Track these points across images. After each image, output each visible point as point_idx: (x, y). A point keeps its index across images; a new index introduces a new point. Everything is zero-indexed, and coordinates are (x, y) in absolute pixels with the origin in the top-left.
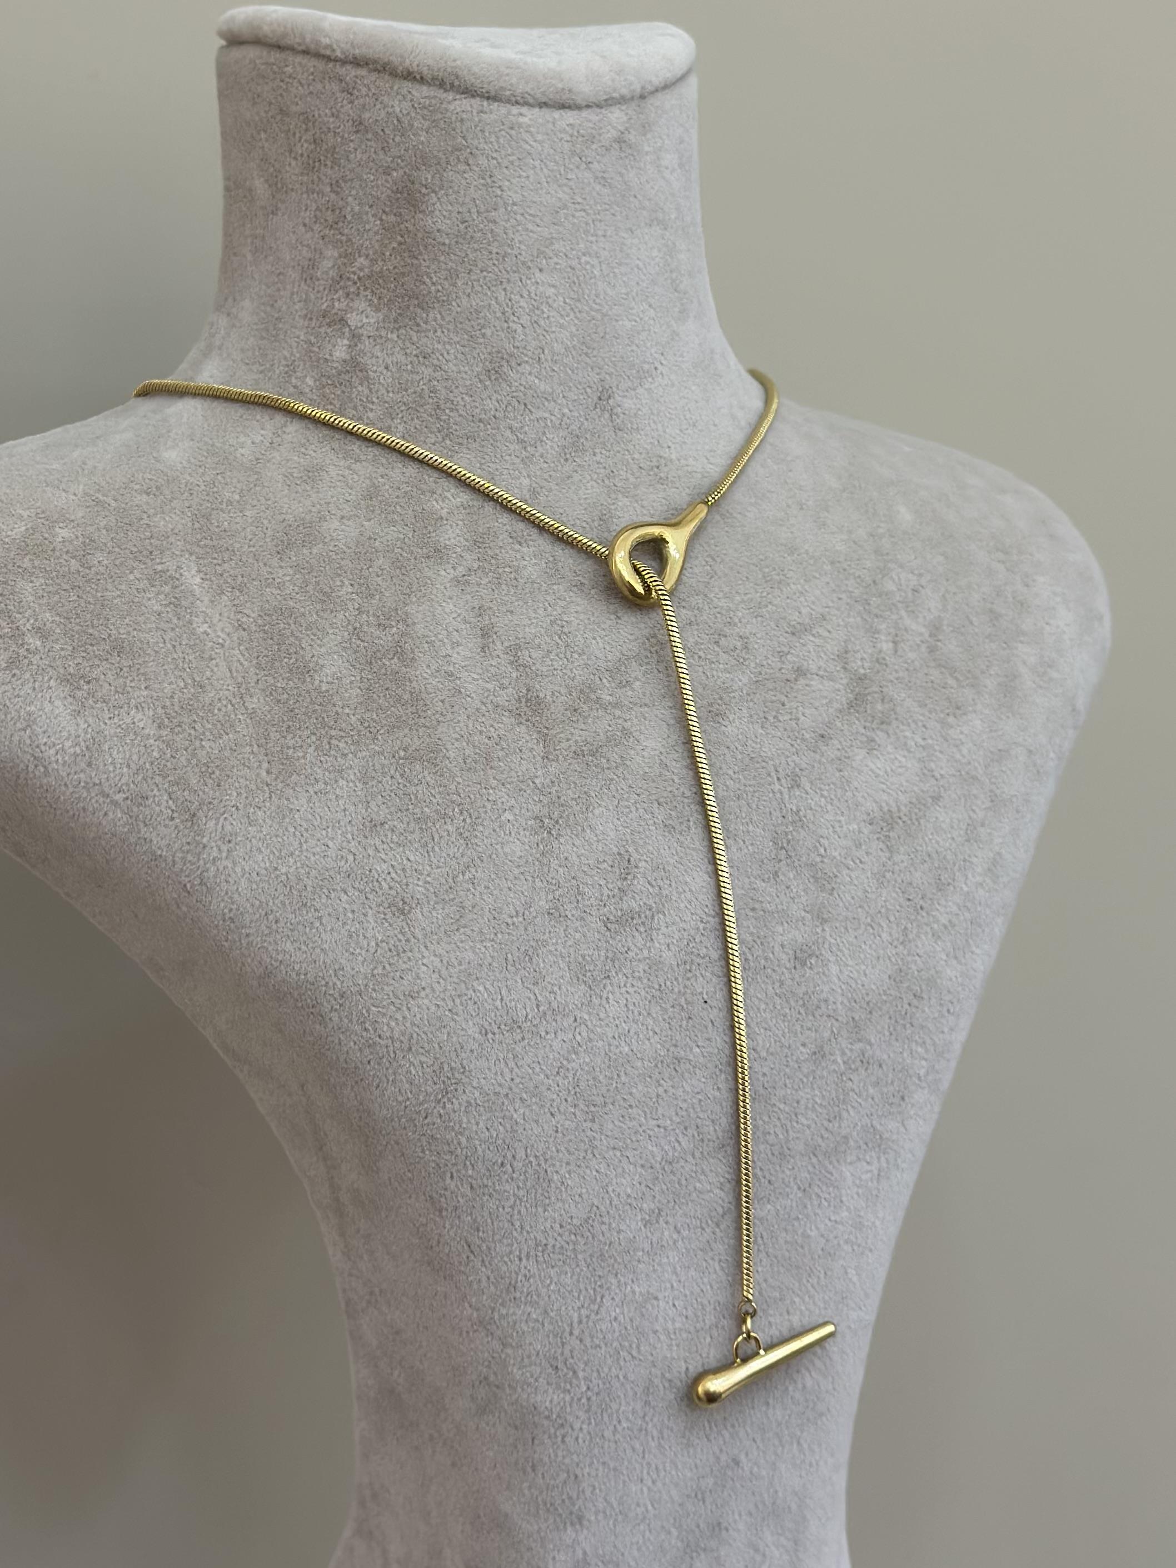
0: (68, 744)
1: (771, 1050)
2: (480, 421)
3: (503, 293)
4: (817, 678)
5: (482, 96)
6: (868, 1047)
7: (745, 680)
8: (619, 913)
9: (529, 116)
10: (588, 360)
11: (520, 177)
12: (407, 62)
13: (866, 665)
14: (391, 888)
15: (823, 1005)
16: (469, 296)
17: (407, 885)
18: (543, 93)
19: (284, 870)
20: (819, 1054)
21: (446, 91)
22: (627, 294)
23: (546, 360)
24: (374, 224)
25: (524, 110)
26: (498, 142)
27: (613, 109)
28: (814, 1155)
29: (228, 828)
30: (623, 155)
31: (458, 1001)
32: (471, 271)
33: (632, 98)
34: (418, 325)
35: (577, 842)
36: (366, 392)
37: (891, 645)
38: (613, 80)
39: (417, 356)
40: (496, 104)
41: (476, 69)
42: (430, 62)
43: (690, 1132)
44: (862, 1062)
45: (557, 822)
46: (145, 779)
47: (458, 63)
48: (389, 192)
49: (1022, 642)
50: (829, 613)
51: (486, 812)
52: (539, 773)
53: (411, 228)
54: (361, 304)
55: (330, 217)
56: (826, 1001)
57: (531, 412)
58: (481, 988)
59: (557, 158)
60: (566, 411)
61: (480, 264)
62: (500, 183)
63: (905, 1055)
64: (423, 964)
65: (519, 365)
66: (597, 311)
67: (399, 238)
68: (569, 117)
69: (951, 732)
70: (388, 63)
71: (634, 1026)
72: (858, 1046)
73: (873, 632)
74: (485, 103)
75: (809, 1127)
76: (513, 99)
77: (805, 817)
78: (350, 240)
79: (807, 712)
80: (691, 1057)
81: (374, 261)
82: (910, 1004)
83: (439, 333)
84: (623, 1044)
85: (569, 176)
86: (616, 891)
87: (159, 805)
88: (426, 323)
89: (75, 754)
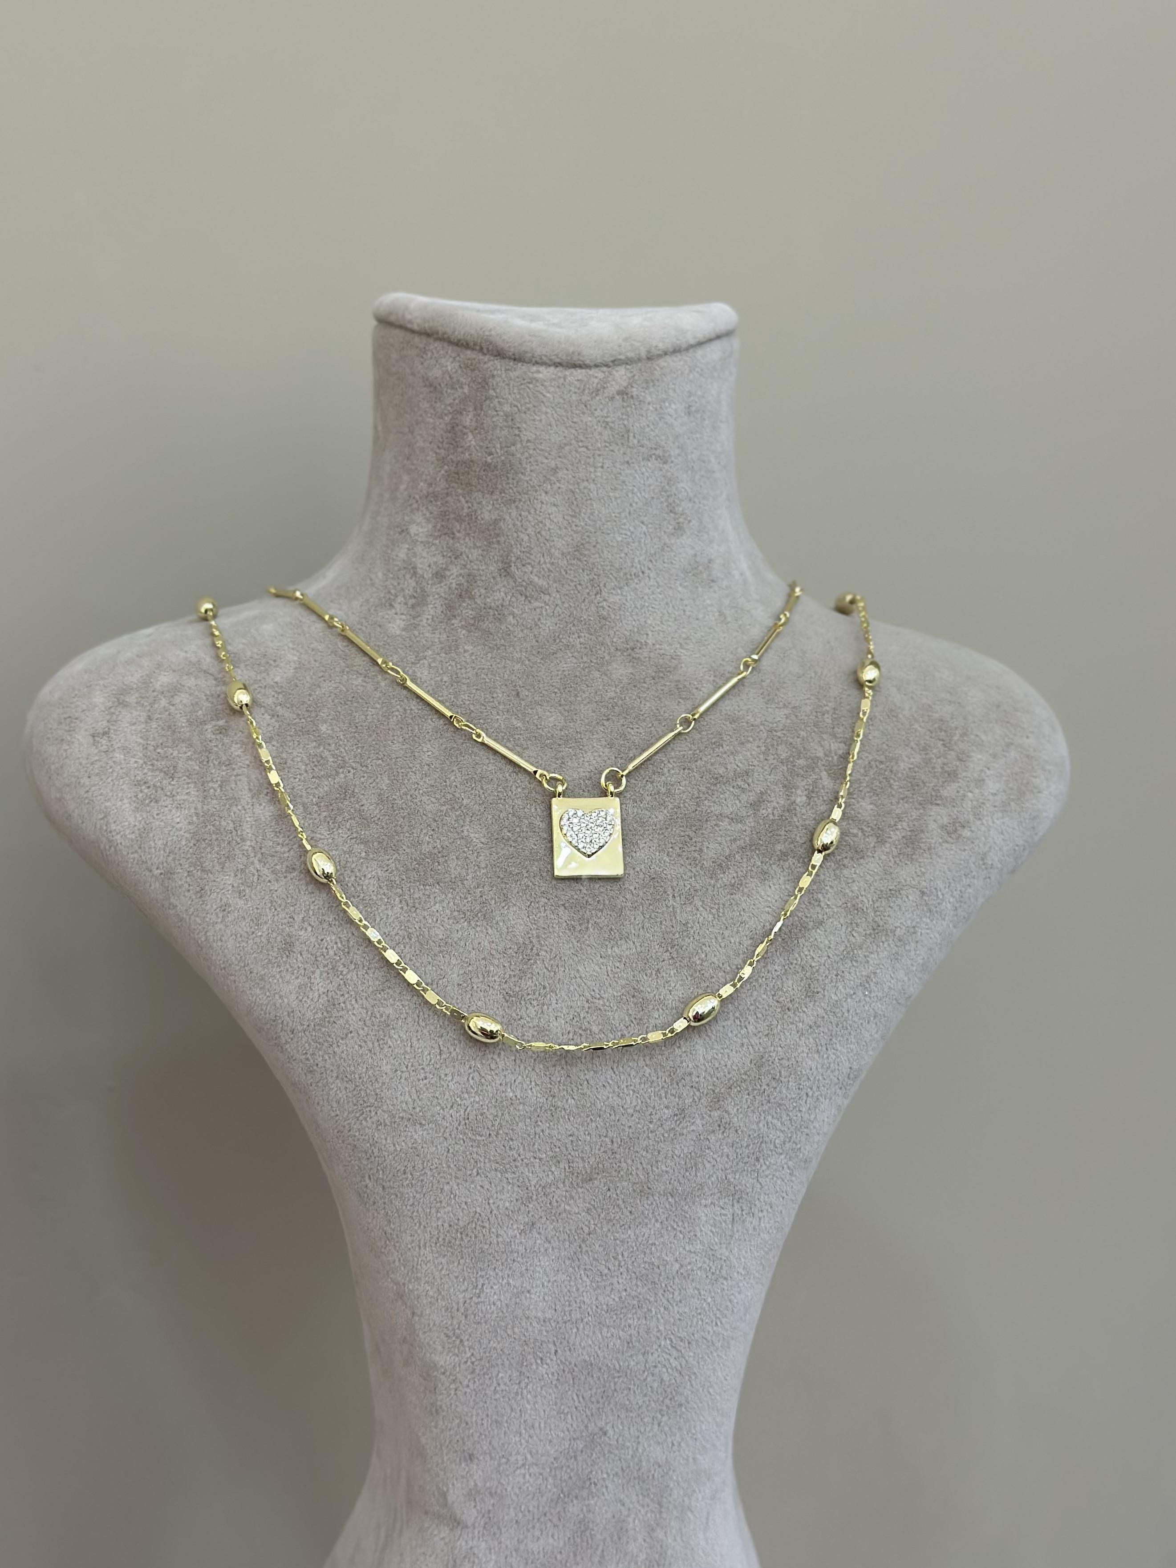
0: (127, 832)
1: (638, 1108)
2: (490, 608)
3: (515, 510)
4: (727, 820)
5: (510, 358)
6: (726, 1116)
7: (661, 817)
8: (517, 989)
9: (545, 373)
10: (579, 563)
11: (534, 420)
12: (456, 333)
13: (775, 812)
14: (335, 954)
15: (688, 1078)
16: (490, 512)
17: (348, 953)
18: (557, 355)
19: (260, 934)
20: (681, 1114)
21: (485, 354)
22: (620, 513)
23: (545, 563)
24: (431, 457)
25: (542, 369)
26: (520, 393)
27: (618, 368)
28: (672, 1196)
29: (225, 900)
30: (625, 404)
31: (376, 1044)
32: (492, 493)
33: (640, 360)
34: (453, 534)
35: (490, 931)
36: (414, 584)
37: (804, 798)
38: (620, 346)
39: (450, 557)
40: (520, 364)
41: (504, 337)
42: (473, 332)
43: (562, 1165)
44: (719, 1126)
45: (477, 915)
46: (174, 859)
47: (493, 333)
48: (442, 432)
49: (938, 804)
50: (753, 770)
51: (420, 903)
52: (469, 877)
53: (455, 459)
54: (418, 517)
55: (407, 450)
56: (690, 1074)
57: (530, 602)
58: (396, 1036)
59: (565, 406)
60: (559, 602)
61: (500, 487)
62: (518, 425)
63: (761, 1125)
64: (353, 1014)
65: (524, 565)
66: (590, 525)
67: (446, 467)
68: (579, 373)
69: (845, 872)
70: (444, 333)
71: (520, 1077)
72: (716, 1114)
73: (789, 788)
74: (511, 363)
75: (667, 1172)
76: (534, 360)
77: (692, 927)
78: (416, 469)
79: (711, 846)
80: (567, 1107)
81: (430, 485)
82: (768, 1085)
83: (467, 538)
84: (509, 1090)
85: (575, 420)
86: (517, 972)
87: (181, 879)
88: (459, 532)
89: (132, 840)
